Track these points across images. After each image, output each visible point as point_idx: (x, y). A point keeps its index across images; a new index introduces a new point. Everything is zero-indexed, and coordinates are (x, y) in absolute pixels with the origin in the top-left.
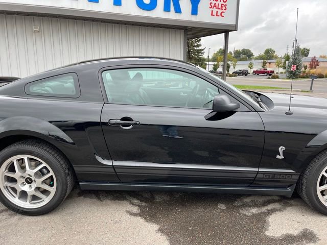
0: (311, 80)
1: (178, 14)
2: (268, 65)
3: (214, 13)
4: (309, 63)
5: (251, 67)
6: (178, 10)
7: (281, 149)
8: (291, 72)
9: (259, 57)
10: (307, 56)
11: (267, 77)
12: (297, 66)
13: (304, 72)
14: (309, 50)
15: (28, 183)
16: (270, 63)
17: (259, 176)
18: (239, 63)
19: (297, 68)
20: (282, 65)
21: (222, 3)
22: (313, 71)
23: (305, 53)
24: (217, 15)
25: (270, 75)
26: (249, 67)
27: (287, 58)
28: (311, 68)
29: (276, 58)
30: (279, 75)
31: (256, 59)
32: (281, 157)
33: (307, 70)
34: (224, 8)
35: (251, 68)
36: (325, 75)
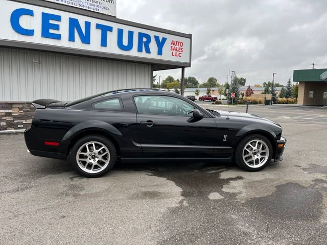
0: (246, 105)
1: (148, 54)
2: (212, 91)
3: (174, 54)
4: (245, 91)
5: (197, 93)
6: (148, 51)
7: (225, 136)
8: (231, 99)
9: (203, 84)
10: (244, 85)
11: (212, 103)
12: (236, 94)
13: (242, 99)
14: (245, 80)
15: (93, 158)
16: (213, 90)
17: (215, 150)
18: (186, 90)
19: (236, 96)
20: (223, 92)
21: (179, 46)
22: (249, 98)
23: (242, 82)
24: (176, 56)
25: (214, 101)
26: (196, 94)
27: (227, 86)
28: (247, 95)
29: (218, 86)
30: (222, 101)
31: (201, 86)
32: (225, 140)
33: (244, 97)
34: (181, 50)
35: (197, 95)
36: (258, 101)
